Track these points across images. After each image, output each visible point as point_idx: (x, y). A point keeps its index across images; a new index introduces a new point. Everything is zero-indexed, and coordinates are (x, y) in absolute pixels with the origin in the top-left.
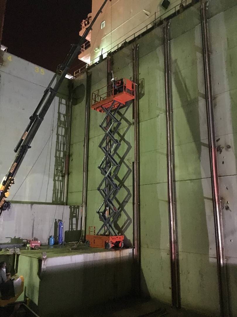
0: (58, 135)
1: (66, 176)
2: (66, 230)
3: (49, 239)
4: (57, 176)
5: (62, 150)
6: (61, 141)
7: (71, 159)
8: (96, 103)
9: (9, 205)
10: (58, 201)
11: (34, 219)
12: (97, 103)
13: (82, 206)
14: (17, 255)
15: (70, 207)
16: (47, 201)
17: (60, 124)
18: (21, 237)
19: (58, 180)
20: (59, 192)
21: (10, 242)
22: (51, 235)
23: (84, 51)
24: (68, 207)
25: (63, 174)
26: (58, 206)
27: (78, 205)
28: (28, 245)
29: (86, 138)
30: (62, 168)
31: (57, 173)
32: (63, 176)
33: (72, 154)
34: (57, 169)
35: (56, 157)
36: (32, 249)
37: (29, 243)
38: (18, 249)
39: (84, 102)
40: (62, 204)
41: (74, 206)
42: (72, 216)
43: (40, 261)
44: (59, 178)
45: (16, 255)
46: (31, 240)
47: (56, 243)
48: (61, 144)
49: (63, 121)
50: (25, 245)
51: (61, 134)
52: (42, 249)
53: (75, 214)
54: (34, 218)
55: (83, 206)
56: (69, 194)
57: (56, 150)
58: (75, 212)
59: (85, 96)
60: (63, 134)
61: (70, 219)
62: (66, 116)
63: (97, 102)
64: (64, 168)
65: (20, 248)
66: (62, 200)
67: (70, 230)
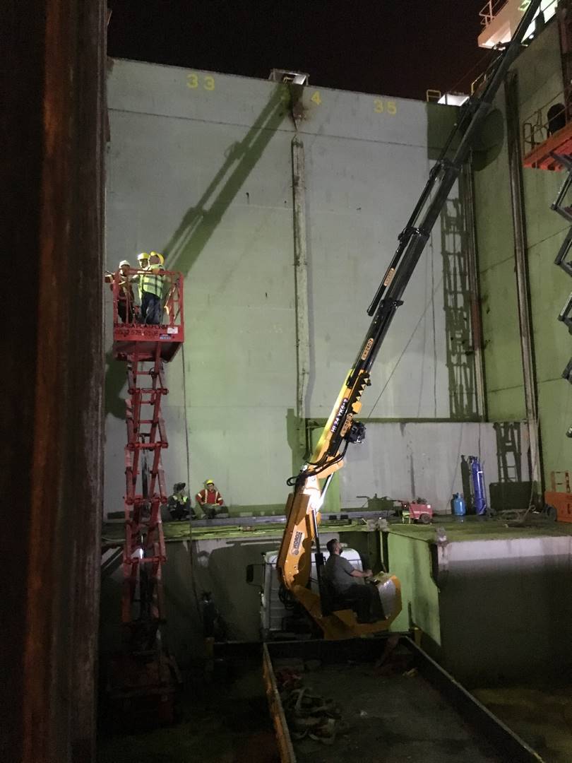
0: (445, 254)
1: (478, 352)
2: (493, 482)
3: (452, 502)
4: (454, 355)
5: (459, 289)
6: (455, 269)
7: (484, 309)
8: (535, 148)
9: (362, 430)
10: (465, 412)
11: (411, 456)
12: (540, 148)
13: (527, 423)
14: (383, 533)
15: (496, 426)
16: (438, 416)
17: (448, 226)
18: (390, 497)
19: (459, 364)
20: (465, 391)
21: (366, 506)
22: (455, 493)
23: (491, 20)
24: (491, 425)
25: (469, 347)
26: (464, 424)
27: (516, 420)
28: (405, 514)
29: (517, 248)
30: (465, 334)
31: (454, 348)
32: (470, 354)
33: (486, 297)
34: (452, 339)
35: (446, 307)
36: (415, 522)
37: (407, 510)
38: (385, 520)
39: (503, 156)
40: (475, 419)
41: (506, 423)
42: (502, 449)
43: (433, 547)
44: (459, 359)
45: (381, 533)
46: (411, 502)
47: (470, 511)
48: (455, 275)
49: (454, 218)
50: (398, 514)
51: (452, 252)
52: (437, 522)
53: (509, 442)
54: (412, 453)
55: (530, 422)
56: (490, 395)
57: (446, 292)
58: (510, 439)
59: (506, 139)
60: (459, 249)
61: (498, 454)
62: (461, 203)
63: (538, 144)
64: (470, 333)
65: (387, 520)
66: (474, 411)
67: (503, 481)
